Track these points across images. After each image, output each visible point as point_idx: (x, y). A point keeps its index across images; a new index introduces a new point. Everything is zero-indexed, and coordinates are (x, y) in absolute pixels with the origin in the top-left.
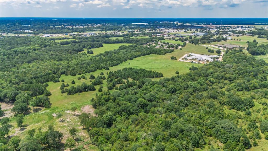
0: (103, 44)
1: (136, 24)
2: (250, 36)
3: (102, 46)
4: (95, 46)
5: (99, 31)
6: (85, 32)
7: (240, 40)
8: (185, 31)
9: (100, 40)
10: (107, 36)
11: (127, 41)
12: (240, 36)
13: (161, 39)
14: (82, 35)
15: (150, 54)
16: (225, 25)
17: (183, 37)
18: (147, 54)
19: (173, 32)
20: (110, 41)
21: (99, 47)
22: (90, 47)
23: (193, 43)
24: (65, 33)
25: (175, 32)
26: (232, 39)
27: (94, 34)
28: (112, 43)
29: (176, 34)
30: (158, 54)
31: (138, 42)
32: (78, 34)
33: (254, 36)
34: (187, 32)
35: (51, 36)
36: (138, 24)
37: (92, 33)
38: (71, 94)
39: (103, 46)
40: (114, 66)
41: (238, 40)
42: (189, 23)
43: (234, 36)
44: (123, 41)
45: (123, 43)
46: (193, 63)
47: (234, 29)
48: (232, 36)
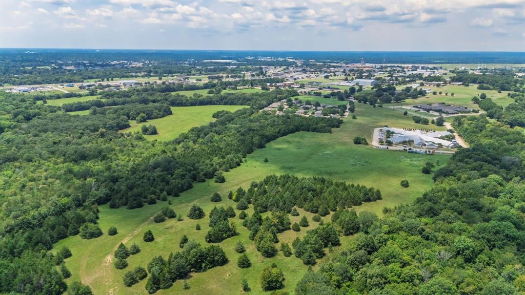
0: (173, 109)
1: (212, 61)
2: (459, 85)
3: (170, 113)
4: (155, 114)
5: (143, 77)
6: (112, 80)
7: (452, 95)
8: (327, 77)
9: (160, 98)
10: (170, 88)
11: (222, 100)
12: (443, 86)
13: (292, 94)
14: (109, 86)
15: (297, 131)
16: (392, 65)
17: (331, 88)
19: (303, 78)
20: (184, 101)
21: (164, 116)
22: (143, 117)
23: (366, 103)
24: (67, 82)
26: (435, 93)
27: (136, 84)
28: (189, 106)
29: (314, 84)
31: (248, 100)
32: (100, 85)
33: (468, 85)
34: (330, 78)
35: (32, 91)
36: (217, 61)
37: (131, 81)
38: (158, 288)
39: (173, 112)
40: (231, 168)
41: (449, 95)
42: (314, 61)
43: (432, 86)
44: (213, 100)
45: (215, 104)
46: (413, 152)
47: (414, 72)
48: (428, 86)
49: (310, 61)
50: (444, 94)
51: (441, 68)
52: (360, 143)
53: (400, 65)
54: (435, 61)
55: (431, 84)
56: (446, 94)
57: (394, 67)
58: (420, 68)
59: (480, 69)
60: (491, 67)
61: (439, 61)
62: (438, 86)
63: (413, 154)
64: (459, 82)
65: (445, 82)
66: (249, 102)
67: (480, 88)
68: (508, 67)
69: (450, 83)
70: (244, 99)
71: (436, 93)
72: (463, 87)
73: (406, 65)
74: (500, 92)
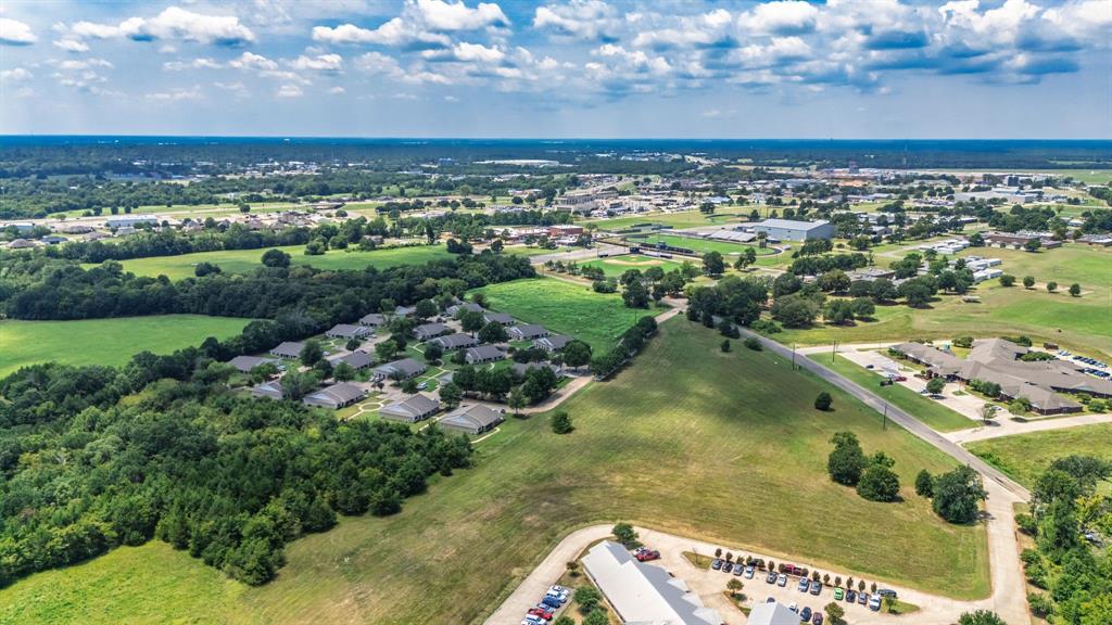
1: (497, 162)
7: (1075, 291)
12: (1049, 247)
13: (508, 272)
15: (120, 541)
16: (921, 173)
17: (670, 250)
18: (46, 567)
19: (641, 210)
25: (651, 209)
26: (1008, 281)
29: (644, 231)
30: (197, 555)
34: (718, 210)
36: (511, 162)
41: (1063, 289)
42: (750, 160)
43: (1011, 247)
47: (978, 196)
48: (996, 245)
49: (740, 161)
50: (1041, 286)
51: (1067, 182)
53: (948, 173)
54: (1059, 163)
55: (1009, 241)
56: (1052, 287)
57: (931, 178)
58: (1006, 181)
61: (1070, 163)
62: (1033, 246)
65: (1062, 236)
69: (1077, 236)
71: (1013, 279)
73: (969, 174)
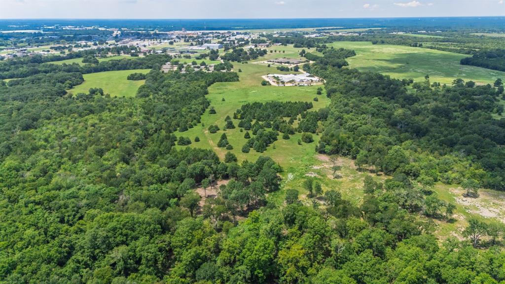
0: (85, 76)
2: (280, 45)
3: (83, 80)
4: (75, 82)
7: (284, 52)
12: (271, 46)
15: (213, 82)
18: (211, 84)
29: (168, 49)
30: (226, 81)
33: (286, 45)
41: (282, 52)
43: (263, 47)
44: (106, 66)
45: (108, 70)
46: (301, 86)
48: (261, 47)
50: (277, 52)
52: (266, 85)
55: (262, 45)
56: (280, 52)
59: (277, 33)
60: (285, 31)
62: (268, 46)
63: (302, 87)
64: (278, 43)
65: (270, 44)
66: (141, 66)
67: (296, 46)
68: (295, 30)
70: (136, 64)
72: (283, 46)
74: (309, 49)
